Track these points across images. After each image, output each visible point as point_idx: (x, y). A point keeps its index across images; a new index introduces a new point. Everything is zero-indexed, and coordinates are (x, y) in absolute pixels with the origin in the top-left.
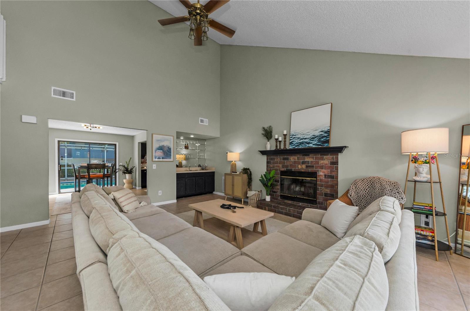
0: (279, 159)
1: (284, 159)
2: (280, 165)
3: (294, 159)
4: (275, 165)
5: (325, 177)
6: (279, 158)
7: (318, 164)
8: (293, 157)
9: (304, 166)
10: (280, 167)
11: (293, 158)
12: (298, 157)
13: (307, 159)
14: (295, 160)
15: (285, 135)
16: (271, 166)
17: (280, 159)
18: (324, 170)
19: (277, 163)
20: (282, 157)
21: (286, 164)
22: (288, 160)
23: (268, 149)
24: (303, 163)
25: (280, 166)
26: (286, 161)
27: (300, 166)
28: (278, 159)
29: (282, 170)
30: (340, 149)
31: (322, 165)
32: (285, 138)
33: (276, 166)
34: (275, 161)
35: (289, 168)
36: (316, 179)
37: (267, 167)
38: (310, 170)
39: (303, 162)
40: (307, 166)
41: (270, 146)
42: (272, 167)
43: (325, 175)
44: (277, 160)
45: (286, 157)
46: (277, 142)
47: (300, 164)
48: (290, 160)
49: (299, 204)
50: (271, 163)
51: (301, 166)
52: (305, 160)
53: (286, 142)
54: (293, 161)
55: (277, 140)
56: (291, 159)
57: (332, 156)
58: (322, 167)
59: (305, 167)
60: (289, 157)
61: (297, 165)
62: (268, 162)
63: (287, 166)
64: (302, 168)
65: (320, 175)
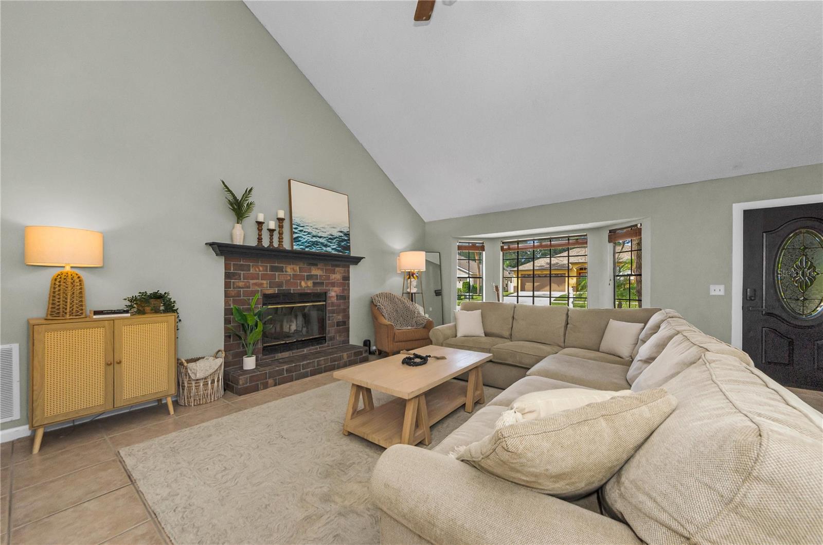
0: (261, 269)
1: (273, 269)
2: (265, 282)
3: (294, 270)
4: (252, 282)
5: (337, 299)
6: (261, 266)
7: (329, 279)
8: (292, 266)
9: (310, 283)
10: (265, 286)
11: (291, 268)
12: (299, 267)
13: (315, 272)
14: (295, 272)
15: (280, 220)
16: (241, 284)
17: (265, 269)
18: (336, 289)
19: (255, 277)
20: (268, 265)
21: (277, 280)
22: (283, 272)
23: (238, 241)
24: (309, 277)
25: (263, 284)
26: (277, 273)
27: (303, 284)
28: (259, 268)
29: (269, 293)
30: (357, 260)
31: (333, 281)
32: (281, 227)
33: (255, 284)
34: (251, 271)
35: (284, 288)
36: (325, 303)
37: (227, 285)
38: (319, 289)
39: (309, 275)
40: (315, 284)
41: (242, 235)
42: (242, 288)
43: (337, 296)
44: (257, 270)
45: (277, 265)
46: (260, 230)
47: (304, 280)
48: (286, 272)
49: (304, 351)
50: (240, 276)
51: (306, 283)
52: (312, 274)
53: (282, 234)
54: (291, 273)
55: (260, 224)
56: (289, 270)
57: (344, 269)
58: (333, 285)
59: (312, 284)
60: (284, 266)
61: (299, 281)
62: (228, 276)
63: (280, 285)
64: (308, 287)
65: (332, 297)
